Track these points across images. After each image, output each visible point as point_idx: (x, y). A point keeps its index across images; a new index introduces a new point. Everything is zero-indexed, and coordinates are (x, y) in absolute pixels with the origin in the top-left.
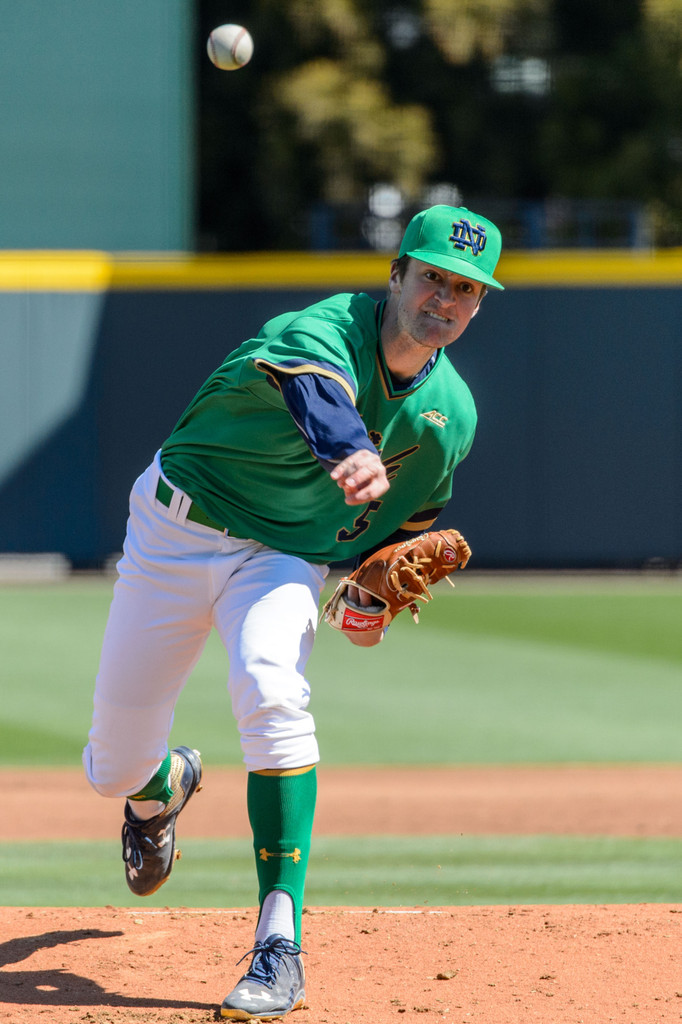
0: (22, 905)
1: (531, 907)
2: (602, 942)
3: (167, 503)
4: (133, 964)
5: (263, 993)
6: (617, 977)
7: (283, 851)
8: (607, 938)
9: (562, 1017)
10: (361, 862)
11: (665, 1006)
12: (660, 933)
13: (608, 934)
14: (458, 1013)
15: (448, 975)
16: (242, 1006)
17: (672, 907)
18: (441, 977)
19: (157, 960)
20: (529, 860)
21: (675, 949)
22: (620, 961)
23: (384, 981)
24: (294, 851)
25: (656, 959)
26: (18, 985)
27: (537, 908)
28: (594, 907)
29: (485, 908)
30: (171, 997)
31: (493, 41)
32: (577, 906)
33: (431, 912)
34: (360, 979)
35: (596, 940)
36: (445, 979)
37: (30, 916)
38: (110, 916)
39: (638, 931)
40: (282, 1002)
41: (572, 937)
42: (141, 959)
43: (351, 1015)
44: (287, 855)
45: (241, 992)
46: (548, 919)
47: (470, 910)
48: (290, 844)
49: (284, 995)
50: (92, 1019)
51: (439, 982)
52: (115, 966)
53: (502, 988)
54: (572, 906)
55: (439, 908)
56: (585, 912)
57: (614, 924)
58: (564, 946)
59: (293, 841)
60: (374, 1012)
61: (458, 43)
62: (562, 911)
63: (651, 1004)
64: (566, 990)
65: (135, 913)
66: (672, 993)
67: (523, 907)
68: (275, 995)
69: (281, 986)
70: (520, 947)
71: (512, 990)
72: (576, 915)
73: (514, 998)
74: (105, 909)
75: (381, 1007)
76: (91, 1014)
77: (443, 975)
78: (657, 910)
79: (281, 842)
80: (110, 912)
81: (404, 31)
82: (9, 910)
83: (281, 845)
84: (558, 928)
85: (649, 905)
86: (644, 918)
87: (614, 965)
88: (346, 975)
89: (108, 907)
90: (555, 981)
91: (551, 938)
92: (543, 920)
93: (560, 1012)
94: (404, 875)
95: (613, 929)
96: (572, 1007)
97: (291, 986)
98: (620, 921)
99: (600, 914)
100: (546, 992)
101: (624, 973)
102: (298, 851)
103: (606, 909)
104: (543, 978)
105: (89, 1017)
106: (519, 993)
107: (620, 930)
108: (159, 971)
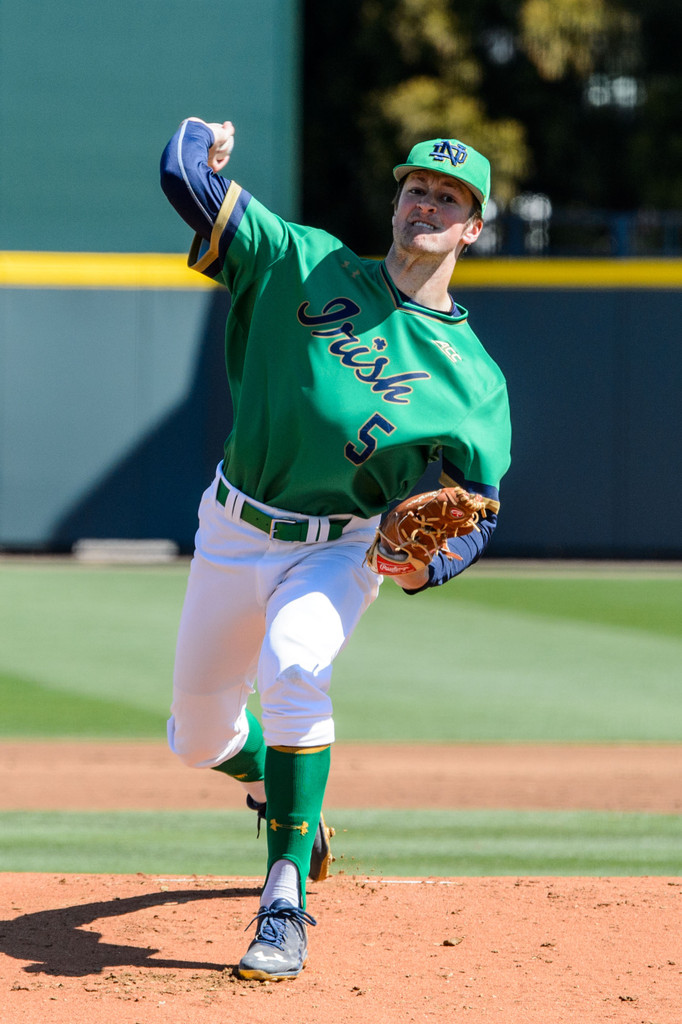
0: (57, 871)
1: (538, 878)
2: (601, 912)
3: (223, 504)
4: (157, 928)
5: (276, 954)
6: (614, 945)
7: (293, 823)
8: (606, 909)
9: (559, 982)
10: (407, 834)
11: (657, 973)
12: (657, 905)
13: (607, 905)
14: (461, 978)
15: (454, 942)
16: (261, 966)
17: (671, 880)
18: (447, 944)
19: (180, 924)
20: (567, 834)
21: (670, 919)
22: (617, 929)
23: (394, 947)
24: (302, 824)
25: (651, 929)
26: (47, 946)
27: (543, 879)
28: (598, 879)
29: (494, 878)
30: (192, 959)
31: (584, 60)
32: (583, 878)
33: (442, 883)
34: (371, 945)
35: (596, 911)
36: (452, 945)
37: (63, 881)
38: (138, 882)
39: (636, 902)
40: (295, 963)
41: (573, 907)
42: (165, 924)
43: (360, 978)
44: (296, 827)
45: (257, 954)
46: (552, 890)
47: (481, 880)
48: (298, 817)
49: (295, 955)
50: (115, 980)
51: (446, 948)
52: (140, 929)
53: (504, 955)
54: (577, 878)
55: (451, 878)
56: (589, 883)
57: (614, 896)
58: (566, 916)
59: (301, 815)
60: (383, 976)
61: (552, 61)
62: (565, 882)
63: (645, 971)
64: (565, 957)
65: (162, 880)
66: (664, 962)
67: (531, 879)
68: (287, 956)
69: (291, 947)
70: (524, 917)
71: (514, 957)
72: (580, 886)
73: (515, 964)
74: (136, 876)
75: (389, 971)
76: (114, 975)
77: (449, 941)
78: (656, 883)
79: (292, 815)
80: (141, 879)
81: (501, 50)
82: (45, 876)
83: (291, 818)
84: (561, 899)
85: (650, 878)
86: (643, 890)
87: (612, 934)
88: (358, 941)
89: (139, 874)
90: (554, 949)
91: (553, 908)
92: (547, 891)
93: (558, 978)
94: (445, 846)
95: (613, 900)
96: (570, 972)
97: (298, 947)
98: (620, 892)
99: (601, 886)
100: (545, 959)
101: (620, 942)
102: (306, 824)
103: (609, 881)
104: (543, 945)
105: (113, 977)
106: (520, 959)
107: (619, 900)
108: (180, 935)
